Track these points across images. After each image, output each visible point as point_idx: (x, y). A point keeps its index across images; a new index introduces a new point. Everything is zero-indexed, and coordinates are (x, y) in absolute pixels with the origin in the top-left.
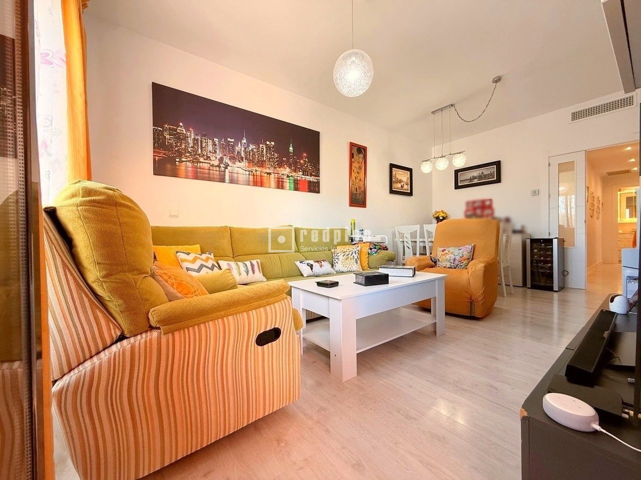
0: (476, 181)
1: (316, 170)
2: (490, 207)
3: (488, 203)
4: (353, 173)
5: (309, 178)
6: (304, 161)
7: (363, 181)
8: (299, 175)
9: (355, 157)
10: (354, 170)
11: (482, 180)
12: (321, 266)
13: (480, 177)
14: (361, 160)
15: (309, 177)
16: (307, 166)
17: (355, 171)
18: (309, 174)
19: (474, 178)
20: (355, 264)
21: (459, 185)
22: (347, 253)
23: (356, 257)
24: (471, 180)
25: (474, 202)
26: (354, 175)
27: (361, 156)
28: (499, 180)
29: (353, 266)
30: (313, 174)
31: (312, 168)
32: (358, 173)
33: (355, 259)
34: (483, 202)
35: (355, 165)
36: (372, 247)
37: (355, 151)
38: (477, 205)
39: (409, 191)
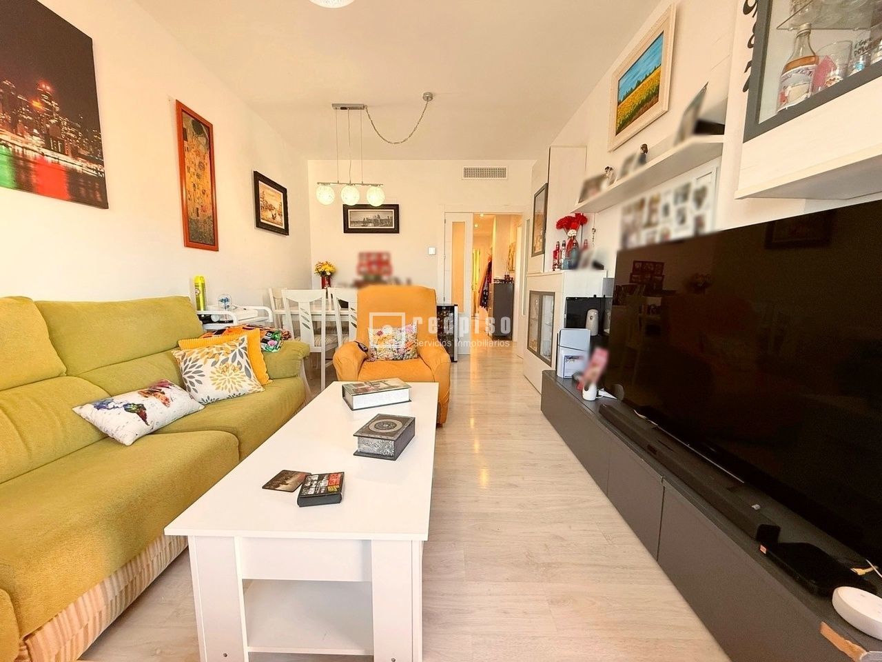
0: (370, 226)
1: (89, 143)
2: (387, 263)
3: (385, 258)
4: (187, 174)
5: (66, 161)
6: (47, 106)
7: (210, 196)
8: (33, 145)
9: (189, 138)
10: (189, 168)
11: (378, 226)
12: (166, 402)
13: (376, 222)
14: (203, 149)
15: (69, 159)
16: (59, 124)
17: (192, 170)
18: (68, 149)
19: (369, 221)
20: (246, 378)
21: (349, 227)
22: (222, 358)
23: (244, 364)
24: (364, 222)
25: (369, 255)
26: (191, 179)
27: (203, 140)
28: (396, 230)
29: (242, 383)
30: (83, 152)
31: (76, 133)
32: (198, 176)
33: (243, 369)
34: (380, 255)
35: (190, 156)
36: (266, 337)
37: (188, 124)
38: (373, 258)
39: (283, 227)
